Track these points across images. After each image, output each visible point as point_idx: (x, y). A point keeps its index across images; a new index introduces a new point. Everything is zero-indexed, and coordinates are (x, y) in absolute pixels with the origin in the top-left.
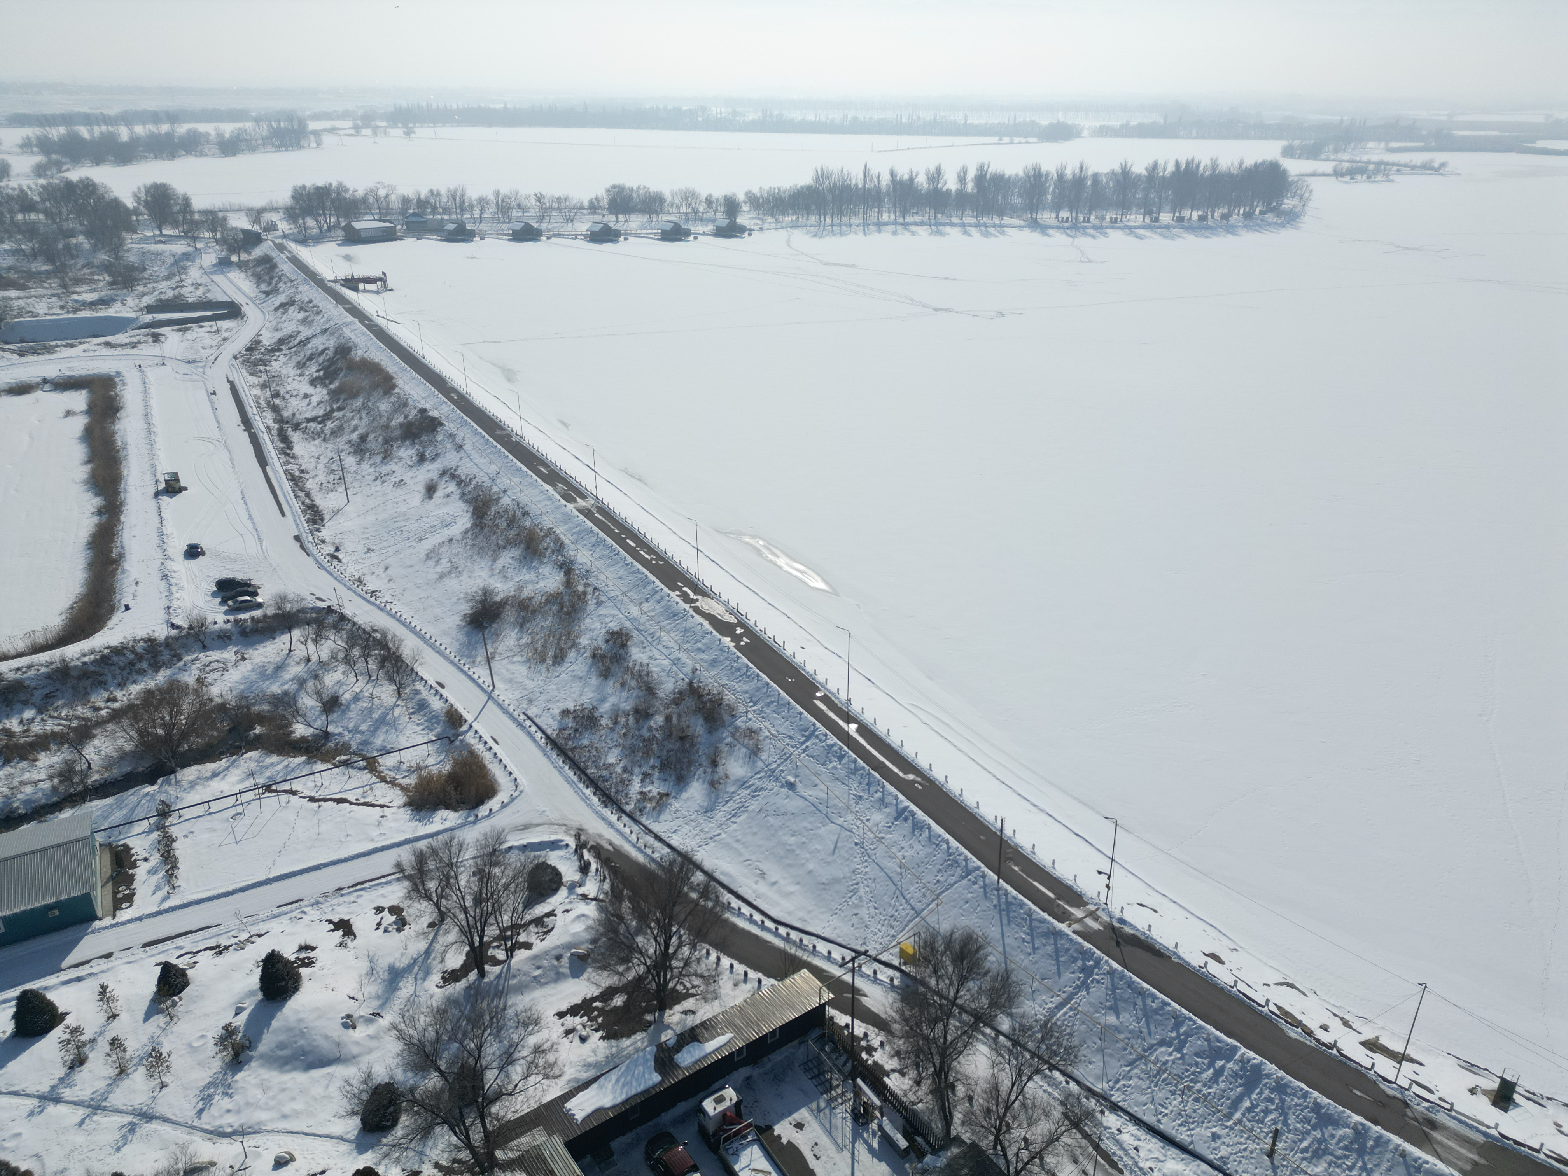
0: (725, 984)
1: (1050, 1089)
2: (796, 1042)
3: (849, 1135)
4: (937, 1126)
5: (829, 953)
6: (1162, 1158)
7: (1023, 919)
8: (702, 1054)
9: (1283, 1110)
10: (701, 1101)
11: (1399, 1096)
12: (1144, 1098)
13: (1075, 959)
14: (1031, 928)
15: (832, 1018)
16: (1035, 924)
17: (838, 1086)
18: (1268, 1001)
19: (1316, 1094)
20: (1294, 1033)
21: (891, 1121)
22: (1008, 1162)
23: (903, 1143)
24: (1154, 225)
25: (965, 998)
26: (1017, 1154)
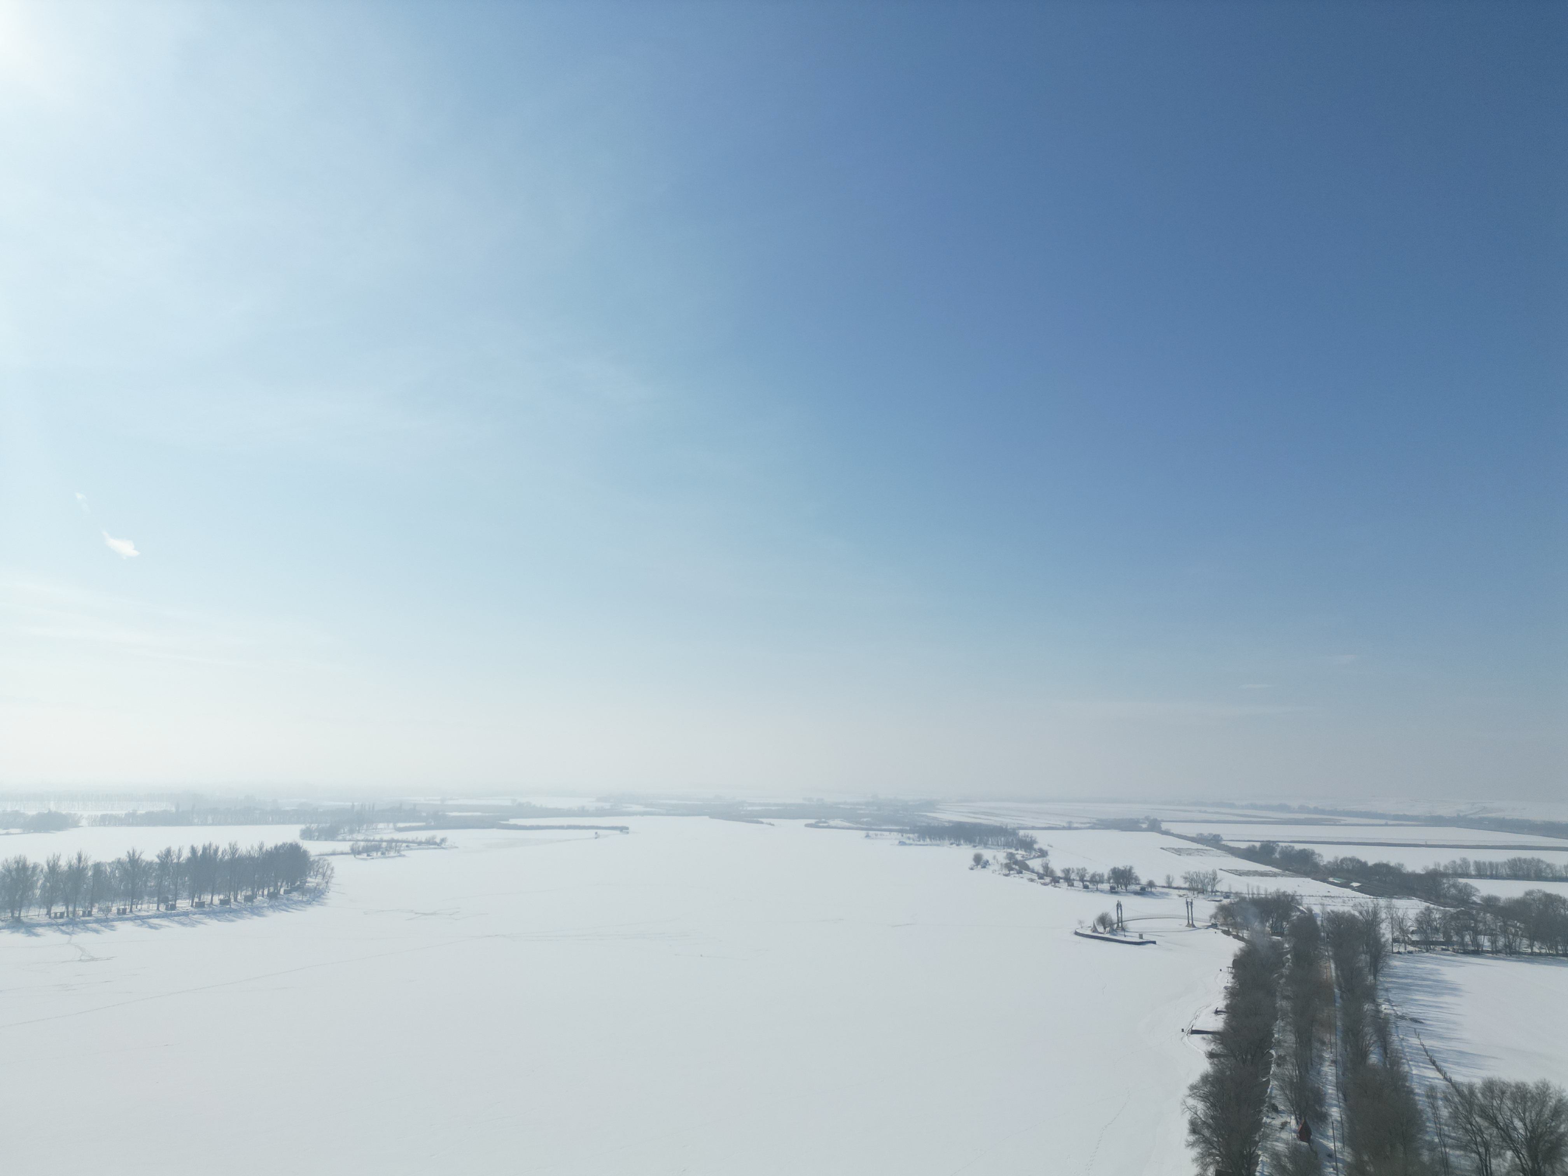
24: (171, 912)
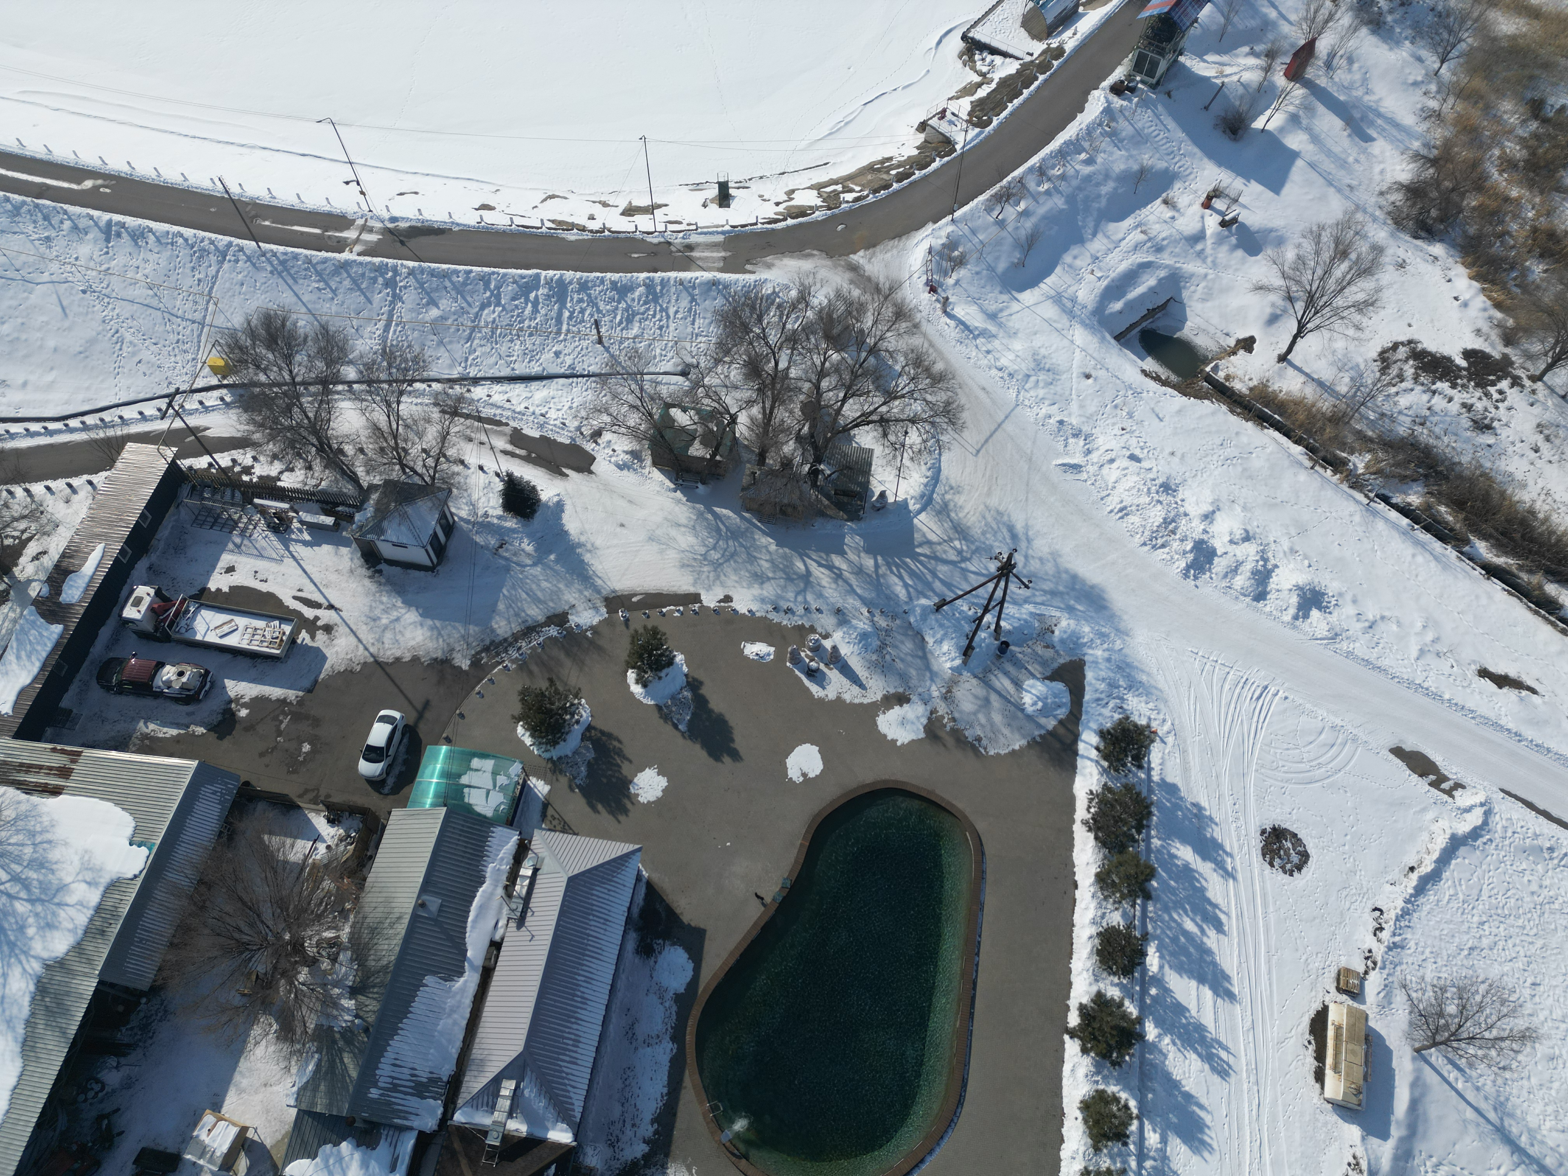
0: (55, 507)
1: (419, 401)
2: (172, 509)
3: (279, 546)
4: (348, 488)
5: (141, 413)
6: (530, 395)
7: (306, 269)
8: (87, 580)
9: (593, 303)
10: (120, 615)
11: (662, 240)
12: (493, 360)
13: (374, 280)
14: (319, 274)
15: (190, 468)
16: (319, 267)
17: (240, 517)
18: (542, 220)
19: (609, 275)
20: (572, 236)
21: (307, 512)
22: (421, 476)
23: (329, 521)
25: (300, 373)
26: (424, 466)
